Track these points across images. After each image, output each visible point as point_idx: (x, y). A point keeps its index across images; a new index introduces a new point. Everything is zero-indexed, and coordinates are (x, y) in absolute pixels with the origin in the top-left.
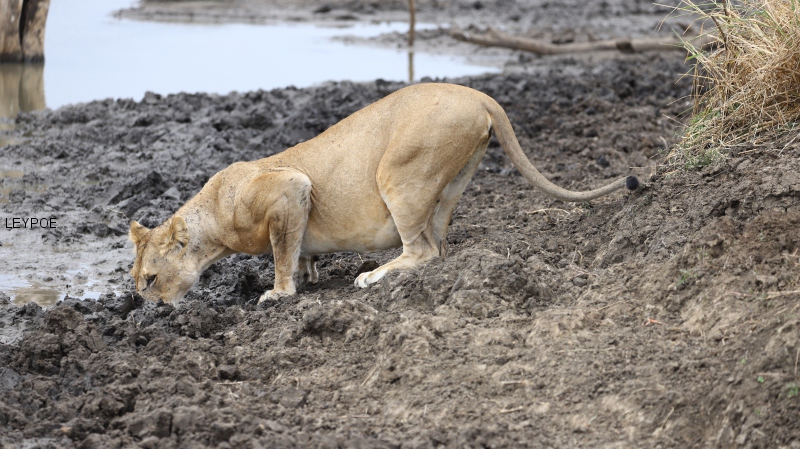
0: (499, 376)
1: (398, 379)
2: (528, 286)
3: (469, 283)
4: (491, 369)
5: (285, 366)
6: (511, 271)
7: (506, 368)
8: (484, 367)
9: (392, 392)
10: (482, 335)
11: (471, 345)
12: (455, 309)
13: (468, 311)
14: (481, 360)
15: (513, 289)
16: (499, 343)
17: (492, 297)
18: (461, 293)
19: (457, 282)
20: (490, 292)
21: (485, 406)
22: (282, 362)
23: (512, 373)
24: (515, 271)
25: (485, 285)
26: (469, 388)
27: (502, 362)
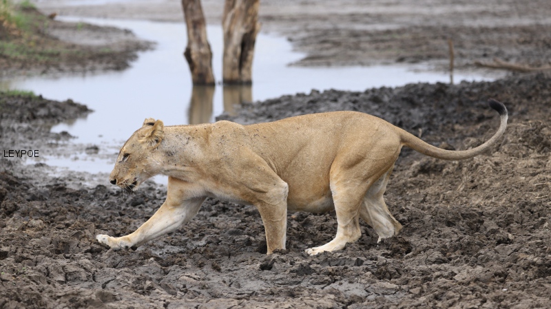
0: (534, 182)
1: (476, 186)
2: (544, 141)
3: (511, 141)
4: (528, 179)
5: (411, 187)
6: (534, 133)
7: (536, 178)
8: (524, 178)
9: (473, 193)
10: (521, 164)
11: (515, 168)
12: (504, 154)
13: (511, 155)
14: (521, 175)
15: (535, 143)
16: (531, 166)
17: (524, 147)
18: (506, 145)
19: (504, 141)
20: (523, 145)
21: (527, 195)
22: (409, 185)
23: (540, 180)
24: (536, 133)
25: (520, 141)
26: (517, 188)
27: (534, 175)
